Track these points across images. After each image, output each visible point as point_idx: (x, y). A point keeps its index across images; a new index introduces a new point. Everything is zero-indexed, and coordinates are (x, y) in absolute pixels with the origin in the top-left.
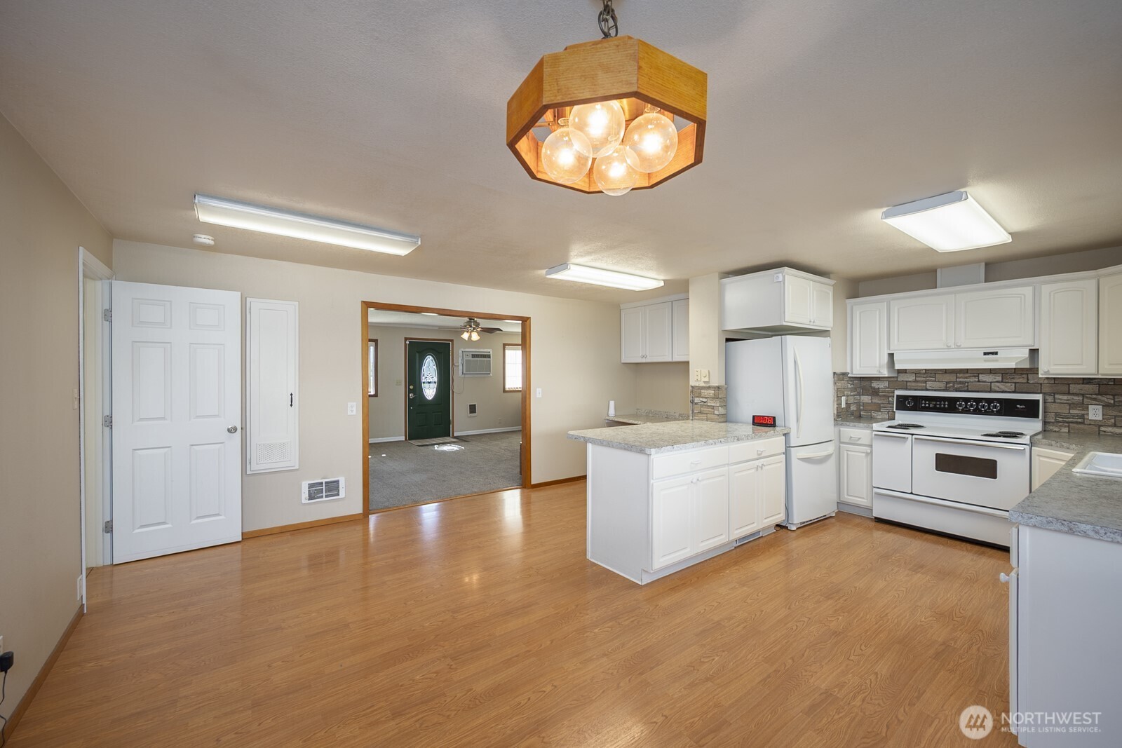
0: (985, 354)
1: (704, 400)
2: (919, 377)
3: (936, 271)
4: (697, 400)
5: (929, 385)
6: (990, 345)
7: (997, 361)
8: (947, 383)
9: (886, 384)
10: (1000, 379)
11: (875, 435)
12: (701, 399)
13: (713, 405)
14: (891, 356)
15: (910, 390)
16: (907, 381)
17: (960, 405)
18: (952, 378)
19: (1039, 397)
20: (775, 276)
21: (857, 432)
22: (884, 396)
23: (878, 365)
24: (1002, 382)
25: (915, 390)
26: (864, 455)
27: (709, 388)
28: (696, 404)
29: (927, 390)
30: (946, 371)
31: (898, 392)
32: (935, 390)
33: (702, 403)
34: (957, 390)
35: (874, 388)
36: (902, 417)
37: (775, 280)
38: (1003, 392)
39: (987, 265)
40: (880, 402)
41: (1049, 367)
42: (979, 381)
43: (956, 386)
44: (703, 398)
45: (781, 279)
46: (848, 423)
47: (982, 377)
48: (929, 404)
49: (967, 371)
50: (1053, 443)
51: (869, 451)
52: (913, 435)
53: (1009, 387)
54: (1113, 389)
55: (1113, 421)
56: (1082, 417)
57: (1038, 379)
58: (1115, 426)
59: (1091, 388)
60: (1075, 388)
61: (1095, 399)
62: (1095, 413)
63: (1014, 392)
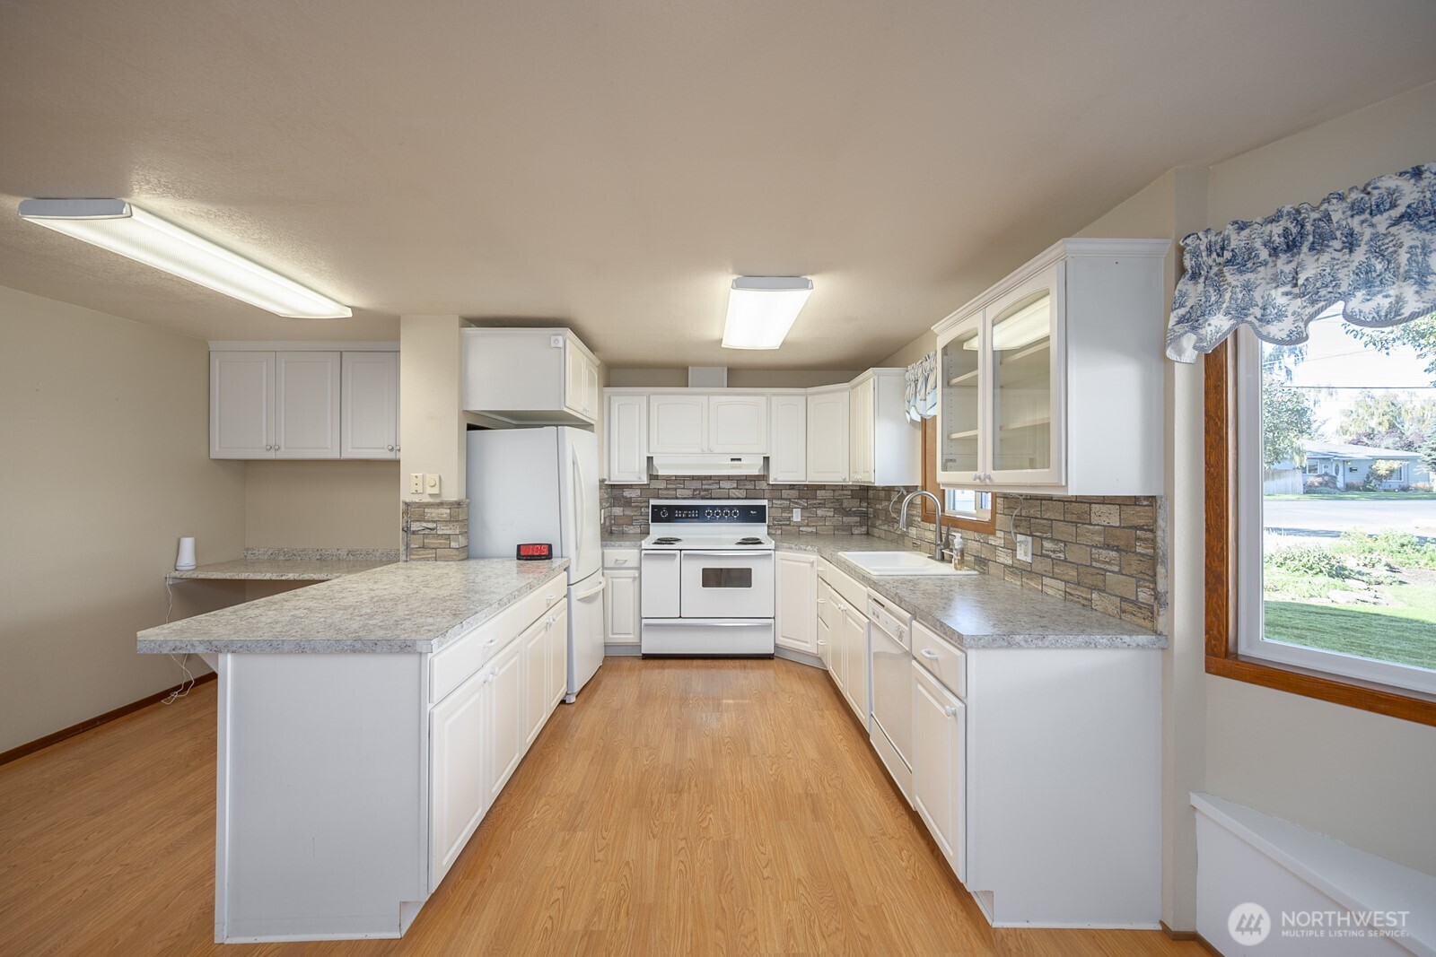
0: (732, 460)
1: (431, 525)
2: (670, 484)
3: (688, 369)
4: (415, 526)
5: (679, 492)
6: (736, 450)
7: (740, 467)
8: (695, 490)
9: (638, 492)
10: (735, 485)
11: (645, 554)
12: (425, 525)
13: (448, 532)
14: (650, 459)
15: (661, 498)
16: (658, 489)
17: (709, 514)
18: (697, 484)
19: (765, 502)
20: (553, 338)
21: (624, 553)
22: (637, 506)
23: (637, 469)
24: (737, 488)
25: (667, 498)
26: (631, 580)
27: (441, 504)
28: (414, 532)
29: (677, 498)
30: (693, 478)
31: (653, 502)
32: (684, 499)
33: (427, 531)
34: (703, 498)
35: (626, 498)
36: (659, 530)
37: (553, 345)
38: (738, 498)
39: (729, 370)
40: (632, 514)
41: (778, 476)
42: (720, 488)
43: (702, 493)
44: (428, 522)
45: (561, 345)
46: (613, 543)
47: (724, 484)
48: (682, 514)
49: (709, 478)
50: (793, 546)
51: (637, 575)
52: (681, 550)
53: (742, 493)
54: (807, 493)
55: (807, 521)
56: (789, 519)
57: (763, 485)
58: (808, 525)
59: (794, 493)
60: (785, 493)
61: (796, 503)
62: (797, 516)
63: (746, 498)
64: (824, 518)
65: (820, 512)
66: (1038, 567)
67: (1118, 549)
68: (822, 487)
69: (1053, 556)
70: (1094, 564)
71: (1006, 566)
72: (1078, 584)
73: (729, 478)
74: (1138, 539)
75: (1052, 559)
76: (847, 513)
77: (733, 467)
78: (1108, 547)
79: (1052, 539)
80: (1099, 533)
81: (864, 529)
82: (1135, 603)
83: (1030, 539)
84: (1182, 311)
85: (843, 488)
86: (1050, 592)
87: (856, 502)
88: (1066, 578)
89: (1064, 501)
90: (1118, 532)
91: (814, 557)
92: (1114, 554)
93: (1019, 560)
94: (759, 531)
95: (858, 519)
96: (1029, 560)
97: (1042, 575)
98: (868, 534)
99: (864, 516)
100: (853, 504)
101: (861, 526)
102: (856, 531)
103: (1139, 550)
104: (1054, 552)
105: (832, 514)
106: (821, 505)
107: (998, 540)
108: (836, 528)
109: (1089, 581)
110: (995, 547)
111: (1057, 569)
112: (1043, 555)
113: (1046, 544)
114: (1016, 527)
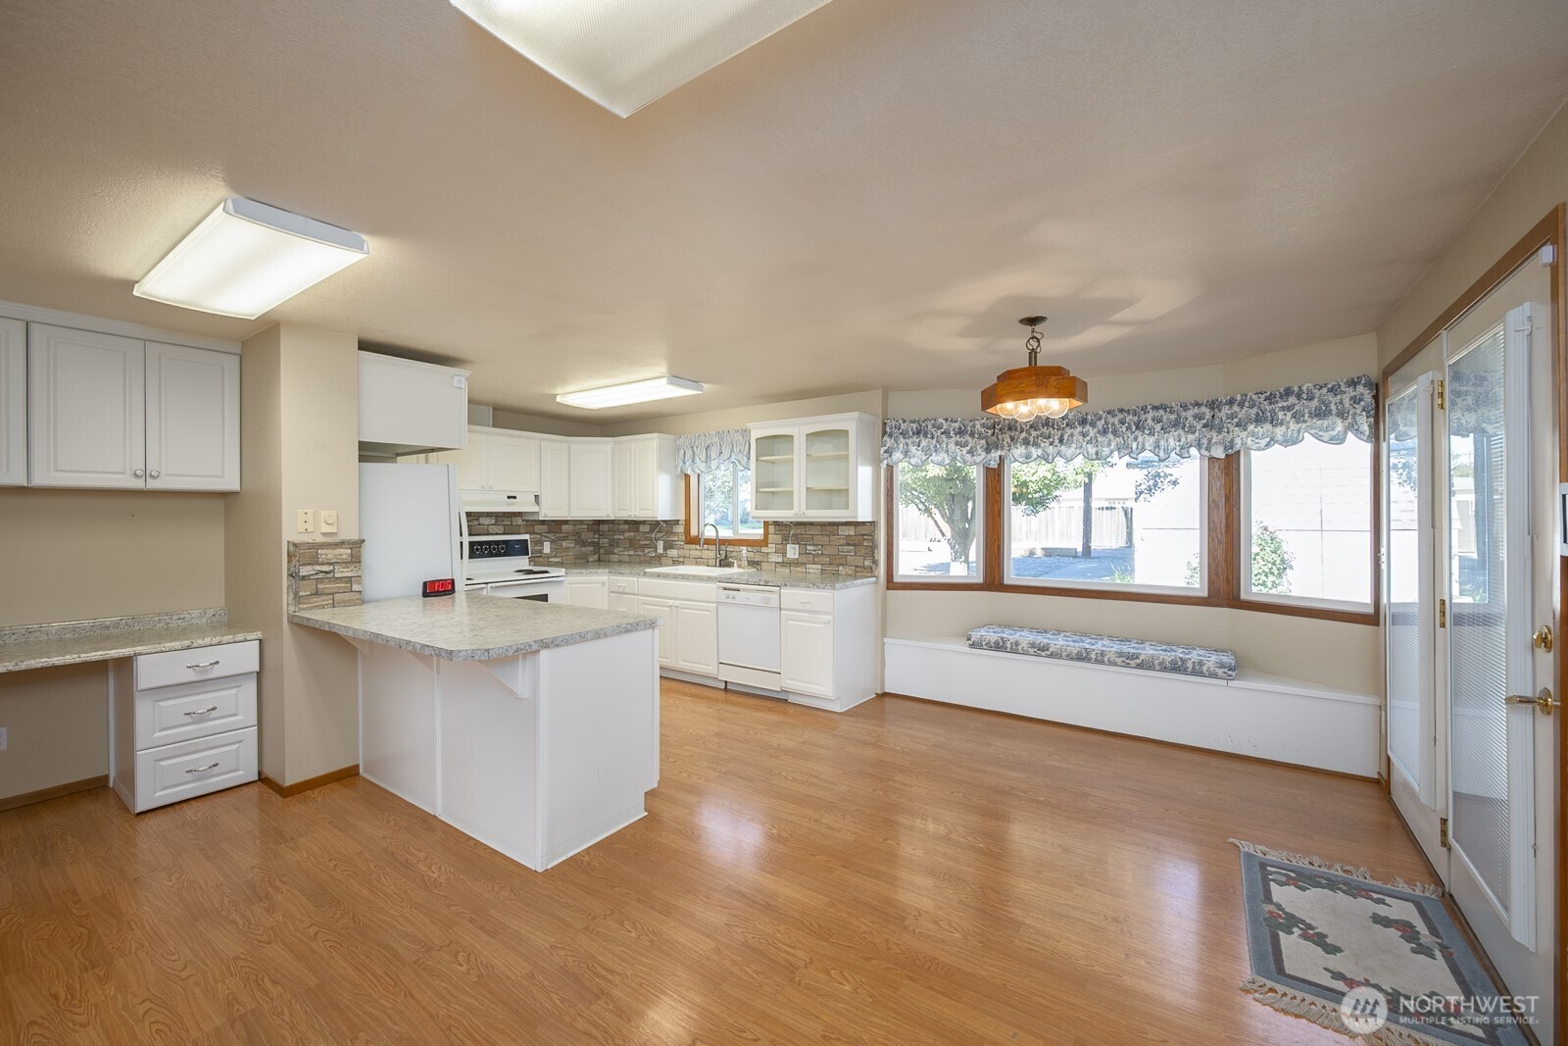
0: (509, 497)
1: (326, 568)
4: (304, 571)
6: (517, 489)
7: (513, 504)
10: (493, 522)
12: (319, 568)
13: (349, 574)
17: (478, 550)
19: (527, 537)
20: (456, 378)
27: (341, 544)
28: (304, 578)
33: (321, 576)
37: (456, 384)
38: (497, 534)
39: (495, 410)
41: (543, 512)
44: (324, 564)
45: (463, 385)
47: (483, 520)
53: (500, 529)
54: (555, 526)
55: (555, 552)
56: (541, 551)
57: (519, 521)
58: (555, 557)
59: (544, 528)
60: (538, 528)
61: (546, 537)
62: (547, 548)
63: (504, 534)
64: (567, 549)
65: (564, 544)
66: (803, 559)
67: (854, 545)
68: (566, 522)
69: (814, 553)
70: (840, 553)
71: (777, 563)
72: (831, 564)
73: (488, 514)
74: (865, 539)
75: (813, 555)
76: (584, 544)
77: (508, 504)
78: (849, 545)
79: (813, 545)
80: (843, 539)
81: (596, 557)
82: (864, 567)
83: (797, 546)
84: (885, 448)
85: (581, 522)
86: (811, 571)
87: (590, 534)
88: (823, 563)
89: (821, 525)
90: (854, 538)
91: (605, 578)
92: (851, 547)
93: (788, 558)
94: (523, 562)
95: (591, 548)
96: (798, 557)
97: (806, 564)
98: (599, 560)
99: (597, 546)
100: (588, 536)
101: (594, 554)
102: (591, 559)
103: (865, 544)
104: (815, 551)
105: (573, 545)
106: (565, 538)
107: (771, 548)
108: (577, 557)
109: (837, 562)
110: (768, 554)
111: (816, 559)
112: (806, 553)
113: (809, 547)
114: (785, 540)
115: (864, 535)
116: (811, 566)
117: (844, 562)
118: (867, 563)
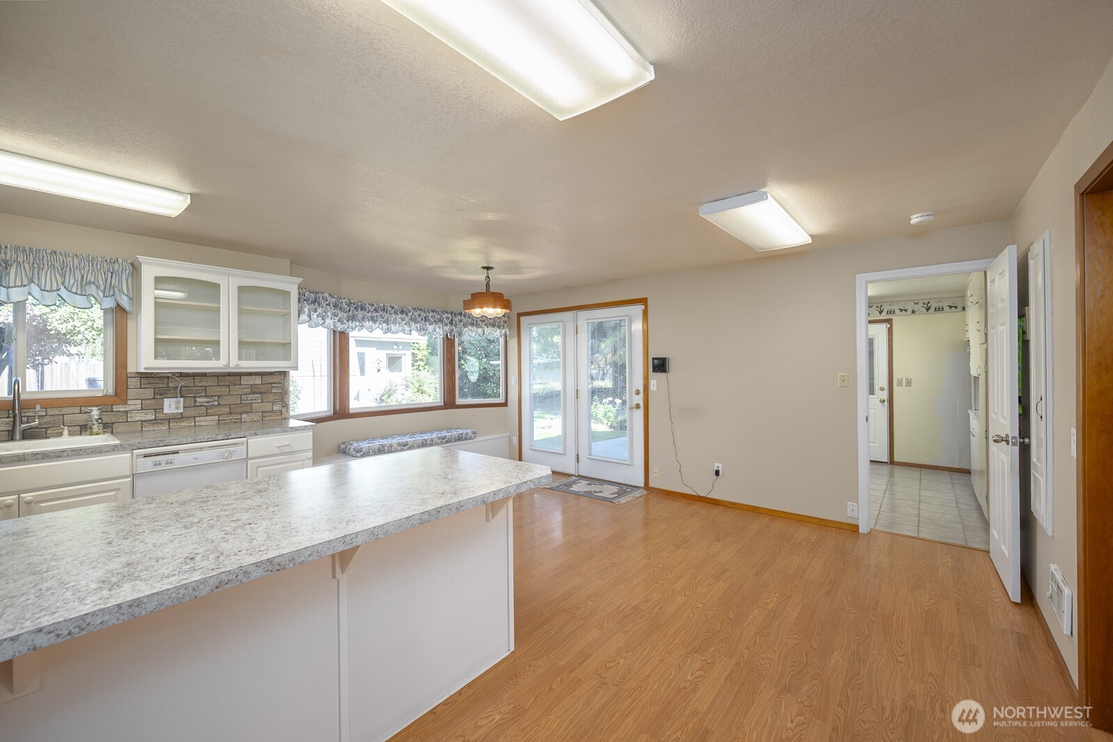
66: (190, 413)
67: (261, 393)
69: (206, 404)
70: (243, 402)
71: (144, 421)
72: (231, 413)
74: (274, 387)
75: (206, 407)
78: (255, 393)
79: (205, 396)
80: (247, 388)
82: (272, 411)
83: (182, 399)
86: (204, 424)
88: (220, 413)
89: (218, 376)
90: (261, 386)
92: (258, 395)
93: (165, 414)
96: (181, 411)
97: (195, 417)
103: (273, 391)
104: (208, 402)
107: (133, 405)
109: (240, 410)
110: (127, 412)
111: (210, 411)
112: (195, 406)
113: (198, 400)
114: (161, 394)
115: (272, 383)
116: (202, 418)
117: (249, 410)
118: (276, 408)
